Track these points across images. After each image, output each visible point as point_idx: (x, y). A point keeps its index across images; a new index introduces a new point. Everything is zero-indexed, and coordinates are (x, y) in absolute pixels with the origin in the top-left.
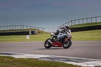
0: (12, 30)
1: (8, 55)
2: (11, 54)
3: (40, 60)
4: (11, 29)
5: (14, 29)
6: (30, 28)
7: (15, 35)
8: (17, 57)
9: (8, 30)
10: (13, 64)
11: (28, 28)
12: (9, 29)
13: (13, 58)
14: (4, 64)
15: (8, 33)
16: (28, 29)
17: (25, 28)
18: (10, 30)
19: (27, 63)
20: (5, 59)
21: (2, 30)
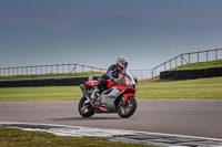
0: (51, 75)
2: (48, 128)
3: (113, 140)
4: (49, 72)
5: (55, 72)
6: (90, 70)
7: (56, 85)
8: (61, 133)
9: (41, 76)
11: (87, 70)
12: (44, 73)
13: (54, 136)
15: (42, 81)
16: (85, 74)
17: (79, 70)
18: (46, 75)
20: (36, 138)
21: (29, 74)
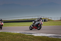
1: (31, 34)
5: (34, 18)
8: (35, 35)
10: (33, 40)
14: (28, 39)
19: (42, 39)
20: (29, 37)
21: (27, 19)
